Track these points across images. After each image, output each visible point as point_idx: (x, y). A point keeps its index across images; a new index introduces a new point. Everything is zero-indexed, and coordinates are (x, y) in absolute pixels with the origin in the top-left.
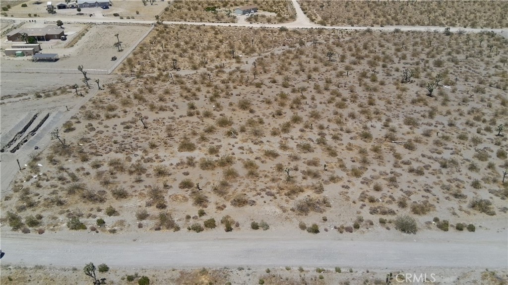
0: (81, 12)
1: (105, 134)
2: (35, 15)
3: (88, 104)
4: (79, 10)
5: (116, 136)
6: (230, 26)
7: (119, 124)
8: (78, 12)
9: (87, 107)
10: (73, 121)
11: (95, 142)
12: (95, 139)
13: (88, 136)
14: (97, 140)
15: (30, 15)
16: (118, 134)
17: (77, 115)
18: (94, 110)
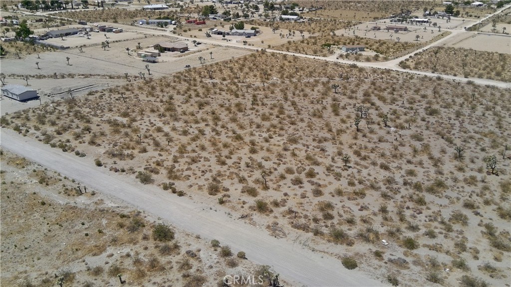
0: (225, 38)
2: (195, 37)
4: (224, 36)
6: (314, 58)
8: (224, 38)
15: (191, 36)
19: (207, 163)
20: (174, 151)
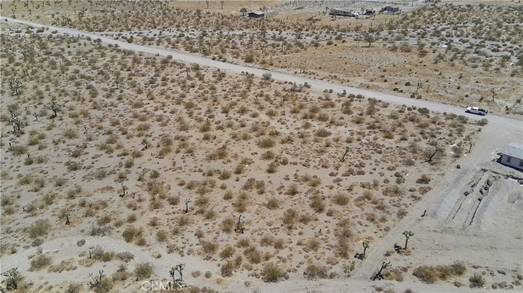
1: (386, 166)
3: (393, 223)
5: (376, 161)
7: (367, 174)
9: (394, 216)
10: (418, 194)
11: (400, 159)
12: (398, 163)
13: (404, 168)
14: (397, 161)
16: (373, 162)
17: (412, 202)
18: (389, 205)
19: (224, 88)
20: (251, 96)
